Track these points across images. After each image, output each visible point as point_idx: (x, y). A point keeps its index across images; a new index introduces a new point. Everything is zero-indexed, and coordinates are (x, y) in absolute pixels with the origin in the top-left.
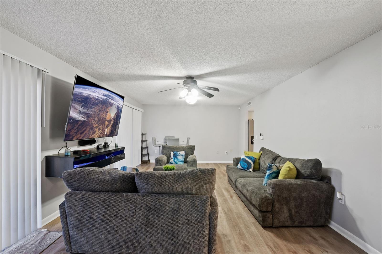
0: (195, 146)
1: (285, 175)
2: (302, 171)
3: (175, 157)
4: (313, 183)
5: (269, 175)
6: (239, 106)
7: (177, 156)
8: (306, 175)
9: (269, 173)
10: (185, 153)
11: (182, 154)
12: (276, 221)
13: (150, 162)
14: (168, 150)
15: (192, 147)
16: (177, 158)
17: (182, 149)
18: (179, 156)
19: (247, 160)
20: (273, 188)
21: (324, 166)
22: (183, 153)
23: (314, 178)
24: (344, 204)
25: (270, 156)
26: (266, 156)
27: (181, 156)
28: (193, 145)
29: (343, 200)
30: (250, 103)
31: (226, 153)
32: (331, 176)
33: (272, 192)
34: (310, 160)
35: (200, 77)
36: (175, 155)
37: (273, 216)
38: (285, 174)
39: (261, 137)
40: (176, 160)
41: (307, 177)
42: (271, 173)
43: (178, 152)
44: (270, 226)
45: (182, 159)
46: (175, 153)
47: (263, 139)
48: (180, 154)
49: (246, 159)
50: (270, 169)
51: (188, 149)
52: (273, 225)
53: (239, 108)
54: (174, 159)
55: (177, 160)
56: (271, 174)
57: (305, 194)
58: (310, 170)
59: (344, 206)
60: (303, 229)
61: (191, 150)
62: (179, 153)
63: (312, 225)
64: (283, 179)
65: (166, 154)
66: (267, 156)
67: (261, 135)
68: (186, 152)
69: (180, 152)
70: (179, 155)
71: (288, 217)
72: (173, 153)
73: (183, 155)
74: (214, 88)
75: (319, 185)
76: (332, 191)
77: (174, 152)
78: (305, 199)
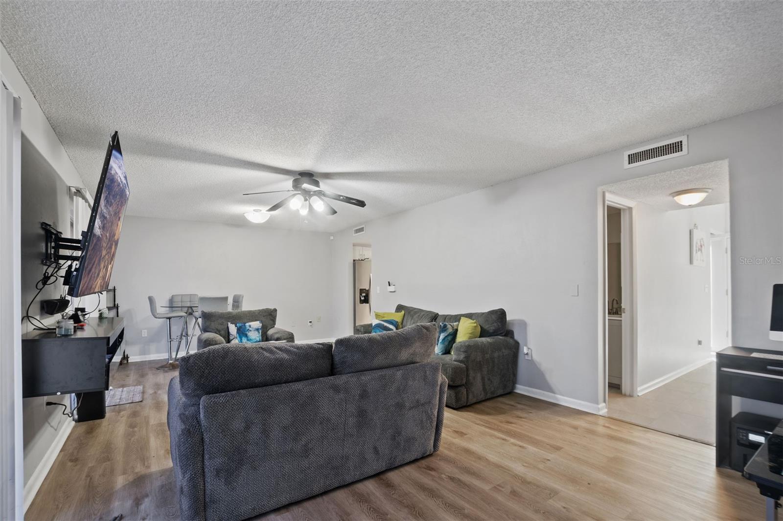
0: (276, 310)
1: (471, 334)
2: (486, 327)
3: (241, 335)
4: (501, 339)
5: (444, 339)
6: (331, 234)
7: (247, 333)
8: (491, 331)
9: (444, 337)
10: (261, 324)
11: (257, 328)
12: (470, 397)
13: (128, 361)
14: (220, 321)
15: (272, 312)
16: (246, 336)
17: (253, 316)
18: (251, 331)
19: (386, 326)
20: (465, 352)
21: (508, 318)
22: (257, 324)
23: (501, 334)
24: (530, 359)
25: (424, 315)
26: (417, 315)
27: (255, 330)
28: (272, 308)
29: (530, 354)
30: (361, 230)
31: (309, 323)
32: (513, 330)
33: (465, 357)
34: (493, 311)
35: (327, 176)
36: (241, 330)
37: (467, 391)
38: (471, 332)
39: (392, 288)
40: (246, 340)
41: (493, 333)
42: (446, 335)
43: (246, 323)
44: (464, 405)
45: (258, 337)
46: (241, 327)
47: (394, 292)
48: (252, 327)
49: (383, 325)
50: (445, 330)
51: (265, 317)
52: (467, 403)
53: (332, 238)
54: (241, 339)
55: (248, 340)
56: (446, 337)
57: (496, 355)
58: (495, 324)
59: (532, 362)
60: (496, 399)
61: (269, 317)
62: (250, 326)
63: (503, 393)
64: (469, 339)
65: (217, 330)
66: (419, 316)
67: (389, 285)
68: (262, 322)
69: (251, 323)
70: (250, 329)
71: (481, 389)
72: (236, 326)
73: (257, 330)
74: (358, 201)
75: (506, 341)
76: (517, 345)
77: (238, 325)
78: (496, 360)
